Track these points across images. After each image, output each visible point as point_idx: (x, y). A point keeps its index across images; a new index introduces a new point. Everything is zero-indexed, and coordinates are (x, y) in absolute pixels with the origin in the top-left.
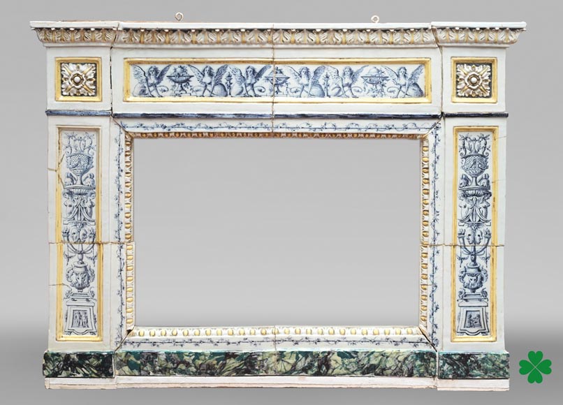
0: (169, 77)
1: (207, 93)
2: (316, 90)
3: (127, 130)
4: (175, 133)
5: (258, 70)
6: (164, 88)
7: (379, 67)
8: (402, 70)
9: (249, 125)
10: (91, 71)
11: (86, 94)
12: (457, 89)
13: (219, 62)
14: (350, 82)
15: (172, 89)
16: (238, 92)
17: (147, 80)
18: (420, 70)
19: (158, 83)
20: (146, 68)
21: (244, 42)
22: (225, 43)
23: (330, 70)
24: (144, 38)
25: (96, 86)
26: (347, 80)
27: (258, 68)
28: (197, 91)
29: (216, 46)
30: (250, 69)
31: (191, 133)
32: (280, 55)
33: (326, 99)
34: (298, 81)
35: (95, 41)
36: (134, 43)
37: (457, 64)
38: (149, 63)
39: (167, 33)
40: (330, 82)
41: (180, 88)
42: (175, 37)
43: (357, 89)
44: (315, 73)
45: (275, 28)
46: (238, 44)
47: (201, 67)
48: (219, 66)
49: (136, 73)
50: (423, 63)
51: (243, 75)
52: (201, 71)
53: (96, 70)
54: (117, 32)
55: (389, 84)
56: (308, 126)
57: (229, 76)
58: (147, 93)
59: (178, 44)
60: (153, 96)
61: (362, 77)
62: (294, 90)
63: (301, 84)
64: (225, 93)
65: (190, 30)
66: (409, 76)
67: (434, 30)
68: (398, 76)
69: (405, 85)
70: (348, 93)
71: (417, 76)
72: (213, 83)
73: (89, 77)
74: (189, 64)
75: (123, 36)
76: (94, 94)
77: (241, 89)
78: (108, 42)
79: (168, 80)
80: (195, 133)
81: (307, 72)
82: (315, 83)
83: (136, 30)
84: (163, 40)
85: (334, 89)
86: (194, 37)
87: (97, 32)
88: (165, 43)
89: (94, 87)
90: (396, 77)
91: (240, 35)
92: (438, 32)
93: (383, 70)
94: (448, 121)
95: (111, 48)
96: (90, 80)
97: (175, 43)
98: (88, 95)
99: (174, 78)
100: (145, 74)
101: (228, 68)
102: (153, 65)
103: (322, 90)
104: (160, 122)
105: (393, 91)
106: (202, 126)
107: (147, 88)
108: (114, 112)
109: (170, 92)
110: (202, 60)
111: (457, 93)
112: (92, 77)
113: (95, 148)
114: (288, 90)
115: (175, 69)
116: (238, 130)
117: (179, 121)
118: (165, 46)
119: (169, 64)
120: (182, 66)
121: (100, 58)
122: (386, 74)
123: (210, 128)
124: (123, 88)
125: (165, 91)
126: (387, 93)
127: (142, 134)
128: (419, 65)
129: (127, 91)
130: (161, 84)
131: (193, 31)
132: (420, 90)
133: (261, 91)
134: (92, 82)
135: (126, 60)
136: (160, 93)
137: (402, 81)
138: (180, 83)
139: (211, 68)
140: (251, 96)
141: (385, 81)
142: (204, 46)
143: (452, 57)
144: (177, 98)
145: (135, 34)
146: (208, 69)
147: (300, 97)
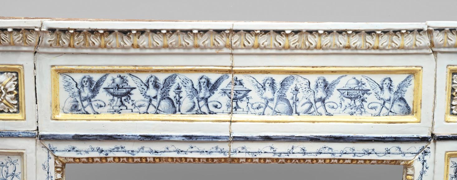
0: (106, 89)
1: (152, 109)
2: (282, 106)
3: (57, 154)
4: (114, 158)
5: (213, 81)
6: (100, 103)
7: (359, 77)
8: (387, 81)
9: (201, 149)
10: (12, 82)
11: (6, 111)
12: (452, 105)
13: (167, 71)
14: (324, 96)
15: (110, 105)
16: (189, 108)
17: (80, 93)
18: (407, 82)
19: (93, 96)
20: (78, 77)
21: (197, 47)
22: (173, 48)
23: (300, 81)
24: (74, 41)
25: (18, 100)
26: (321, 94)
27: (213, 78)
28: (140, 106)
29: (163, 51)
30: (203, 80)
31: (133, 158)
32: (240, 63)
33: (294, 117)
34: (261, 94)
35: (14, 44)
36: (63, 47)
37: (453, 74)
38: (81, 71)
39: (102, 34)
40: (300, 96)
41: (119, 103)
42: (112, 40)
43: (332, 104)
44: (282, 84)
45: (235, 28)
46: (189, 48)
47: (144, 77)
48: (166, 75)
49: (66, 84)
50: (412, 73)
51: (195, 87)
52: (145, 82)
53: (17, 80)
54: (41, 34)
55: (371, 98)
56: (272, 151)
57: (179, 88)
58: (79, 108)
59: (116, 48)
60: (87, 113)
61: (338, 90)
62: (255, 106)
63: (265, 99)
64: (173, 110)
65: (130, 31)
66: (395, 89)
67: (429, 32)
68: (382, 89)
69: (389, 100)
70: (321, 110)
71: (405, 89)
72: (159, 97)
73: (9, 90)
74: (130, 72)
75: (49, 38)
76: (15, 110)
77: (192, 104)
78: (31, 45)
79: (105, 93)
80: (137, 158)
81: (273, 84)
82: (282, 98)
83: (64, 31)
84: (97, 44)
85: (304, 104)
86: (135, 40)
87: (15, 33)
88: (100, 47)
89: (16, 102)
90: (379, 90)
91: (191, 38)
92: (435, 34)
93: (364, 81)
94: (440, 144)
95: (36, 52)
96: (11, 93)
97: (112, 48)
98: (9, 112)
99: (112, 90)
100: (77, 85)
101: (177, 78)
102: (87, 75)
103: (290, 106)
104: (95, 145)
105: (375, 108)
106: (145, 149)
107: (80, 103)
108: (41, 133)
109: (108, 107)
110: (146, 68)
111: (452, 110)
112: (13, 88)
113: (20, 176)
114: (250, 105)
115: (114, 80)
116: (189, 155)
117: (119, 144)
118: (100, 51)
119: (106, 72)
120: (122, 75)
121: (22, 65)
122: (367, 87)
123: (156, 152)
124: (51, 103)
125: (101, 106)
126: (367, 110)
127: (74, 159)
128: (407, 75)
129: (56, 107)
130: (97, 98)
131: (134, 32)
132: (407, 106)
133: (216, 107)
134: (13, 95)
135: (54, 68)
136: (96, 109)
137: (386, 95)
138: (120, 96)
139: (156, 78)
140: (205, 113)
141: (366, 96)
142: (148, 51)
143: (448, 66)
144: (116, 116)
145: (63, 35)
146: (152, 79)
147: (264, 114)
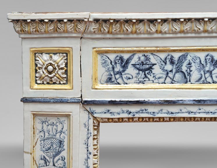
0: (134, 65)
1: (168, 80)
3: (95, 115)
4: (139, 118)
6: (128, 76)
9: (207, 110)
10: (63, 61)
11: (58, 83)
13: (181, 51)
15: (136, 77)
16: (198, 79)
17: (113, 68)
19: (124, 71)
20: (112, 57)
21: (205, 31)
22: (187, 33)
24: (112, 28)
25: (67, 74)
28: (159, 78)
29: (179, 35)
30: (209, 57)
31: (153, 118)
35: (67, 32)
36: (103, 33)
38: (115, 52)
39: (135, 23)
41: (143, 76)
42: (141, 27)
46: (200, 33)
47: (163, 56)
48: (180, 54)
49: (103, 62)
51: (202, 62)
52: (163, 59)
53: (67, 59)
54: (88, 23)
57: (190, 64)
58: (113, 80)
59: (144, 34)
60: (119, 84)
64: (185, 80)
65: (156, 20)
72: (174, 71)
73: (61, 66)
74: (152, 52)
75: (93, 27)
76: (65, 82)
77: (200, 76)
78: (79, 33)
79: (133, 68)
80: (156, 118)
83: (106, 21)
84: (130, 30)
86: (159, 27)
87: (69, 23)
88: (132, 33)
89: (65, 76)
91: (202, 25)
95: (81, 38)
96: (62, 69)
97: (140, 33)
98: (60, 83)
99: (138, 66)
100: (111, 62)
101: (189, 56)
102: (119, 54)
104: (125, 108)
106: (164, 111)
107: (113, 76)
108: (84, 99)
109: (135, 79)
110: (165, 48)
112: (63, 66)
113: (66, 132)
115: (139, 58)
116: (198, 115)
117: (143, 108)
118: (131, 36)
119: (134, 52)
120: (146, 54)
121: (72, 48)
123: (172, 113)
124: (92, 76)
125: (129, 78)
127: (108, 119)
129: (96, 79)
130: (126, 72)
131: (159, 21)
134: (64, 71)
135: (95, 49)
136: (126, 81)
138: (144, 71)
139: (172, 57)
140: (209, 83)
142: (168, 35)
144: (141, 86)
145: (104, 25)
146: (169, 57)
